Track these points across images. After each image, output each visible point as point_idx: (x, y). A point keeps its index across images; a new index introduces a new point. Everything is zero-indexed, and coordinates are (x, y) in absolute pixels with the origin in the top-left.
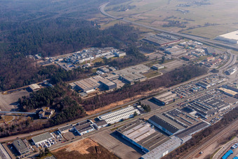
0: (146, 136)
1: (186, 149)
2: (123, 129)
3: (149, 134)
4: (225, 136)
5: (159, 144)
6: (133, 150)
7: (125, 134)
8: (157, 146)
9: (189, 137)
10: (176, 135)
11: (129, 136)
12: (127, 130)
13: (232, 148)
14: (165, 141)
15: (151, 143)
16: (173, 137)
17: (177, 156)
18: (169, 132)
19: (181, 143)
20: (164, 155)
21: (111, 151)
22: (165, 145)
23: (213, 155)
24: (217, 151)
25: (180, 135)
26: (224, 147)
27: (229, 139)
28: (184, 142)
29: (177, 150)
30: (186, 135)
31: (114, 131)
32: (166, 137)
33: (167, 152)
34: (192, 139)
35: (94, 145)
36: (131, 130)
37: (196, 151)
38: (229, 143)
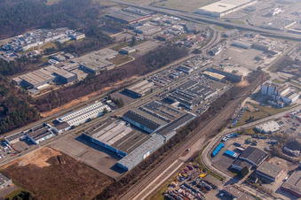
0: (121, 136)
1: (170, 147)
2: (91, 130)
3: (124, 134)
4: (214, 128)
5: (138, 145)
6: (107, 155)
7: (95, 136)
8: (136, 147)
9: (173, 133)
10: (157, 132)
11: (100, 139)
12: (96, 132)
13: (223, 141)
14: (145, 140)
15: (128, 144)
16: (154, 135)
17: (161, 157)
18: (148, 130)
19: (165, 141)
20: (145, 157)
21: (79, 159)
22: (145, 145)
23: (202, 151)
24: (206, 146)
25: (162, 132)
26: (214, 141)
27: (219, 130)
28: (168, 139)
29: (159, 150)
30: (169, 131)
31: (80, 134)
32: (146, 136)
33: (148, 154)
34: (176, 135)
35: (55, 154)
36: (102, 131)
37: (183, 149)
38: (219, 136)
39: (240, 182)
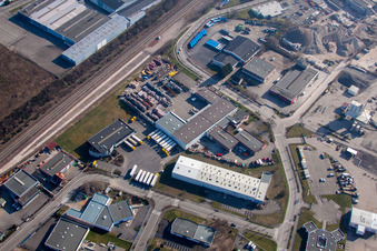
0: (69, 17)
1: (135, 34)
2: (30, 8)
3: (74, 14)
4: (198, 9)
5: (92, 30)
6: (49, 43)
7: (34, 17)
8: (88, 33)
9: (141, 14)
10: (119, 13)
11: (41, 21)
12: (37, 10)
13: (206, 27)
14: (102, 23)
15: (78, 29)
16: (114, 16)
17: (121, 47)
18: (108, 9)
19: (128, 25)
20: (99, 47)
21: (12, 48)
22: (100, 31)
23: (176, 40)
24: (182, 33)
25: (126, 12)
26: (194, 26)
27: (204, 12)
28: (133, 22)
29: (120, 37)
30: (139, 9)
31: (16, 13)
32: (103, 17)
33: (104, 43)
34: (145, 17)
36: (45, 10)
37: (152, 36)
38: (202, 19)
39: (219, 83)
